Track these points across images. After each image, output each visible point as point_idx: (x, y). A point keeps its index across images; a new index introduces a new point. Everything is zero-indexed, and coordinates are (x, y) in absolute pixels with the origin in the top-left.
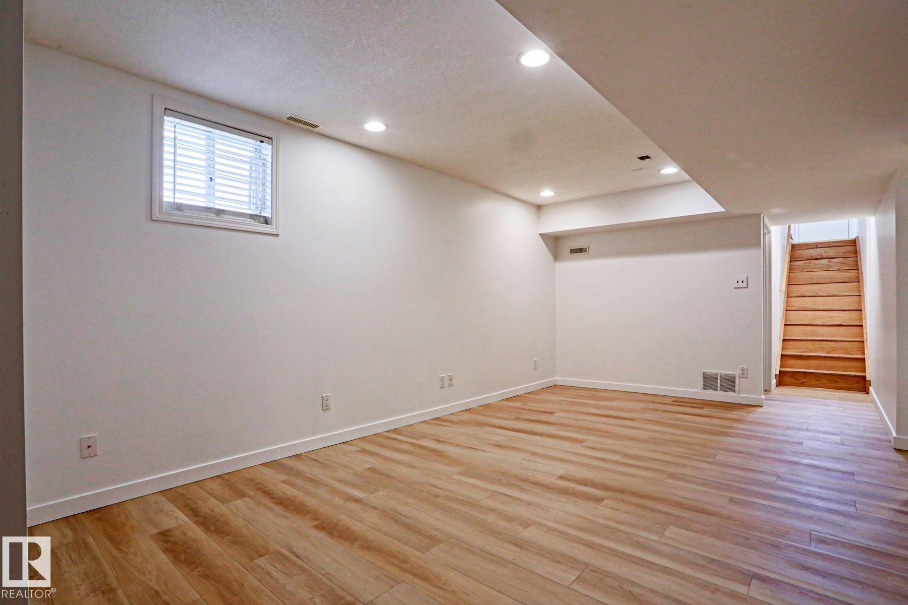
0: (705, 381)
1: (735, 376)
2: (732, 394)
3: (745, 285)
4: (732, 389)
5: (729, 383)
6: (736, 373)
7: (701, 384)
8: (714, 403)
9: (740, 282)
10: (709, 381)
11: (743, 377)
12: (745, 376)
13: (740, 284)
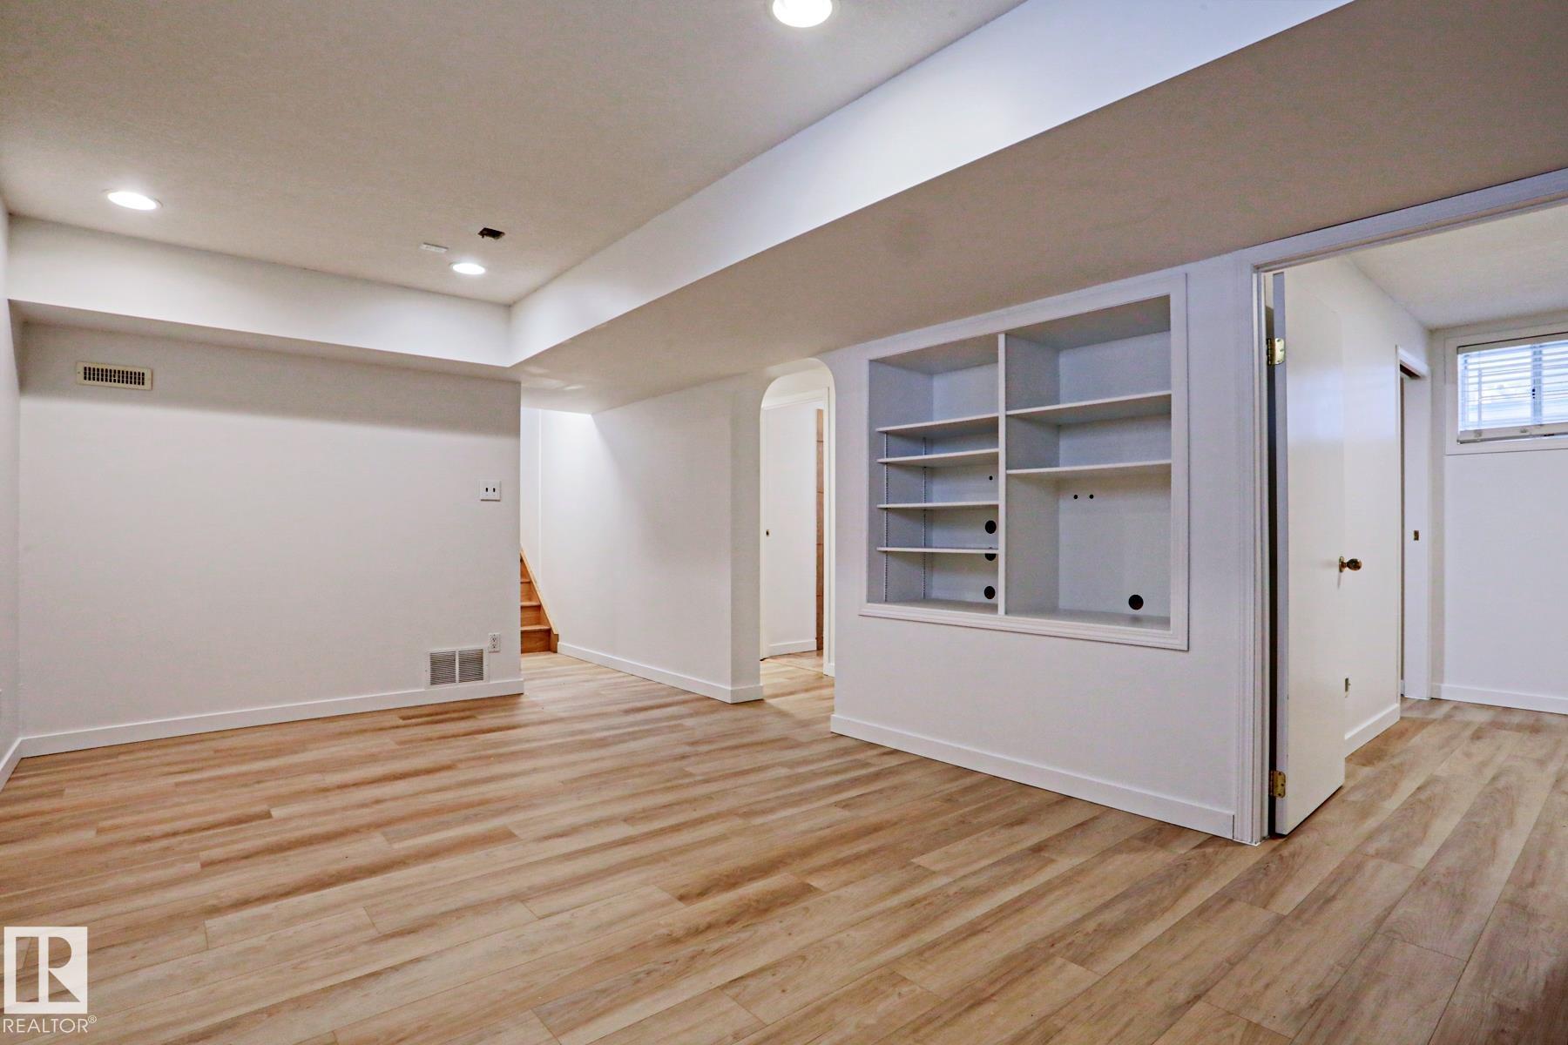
0: (433, 670)
1: (481, 652)
2: (479, 683)
3: (496, 496)
4: (479, 676)
5: (473, 666)
6: (485, 645)
7: (427, 676)
8: (452, 705)
9: (490, 490)
10: (441, 669)
11: (494, 652)
12: (498, 650)
13: (490, 494)
